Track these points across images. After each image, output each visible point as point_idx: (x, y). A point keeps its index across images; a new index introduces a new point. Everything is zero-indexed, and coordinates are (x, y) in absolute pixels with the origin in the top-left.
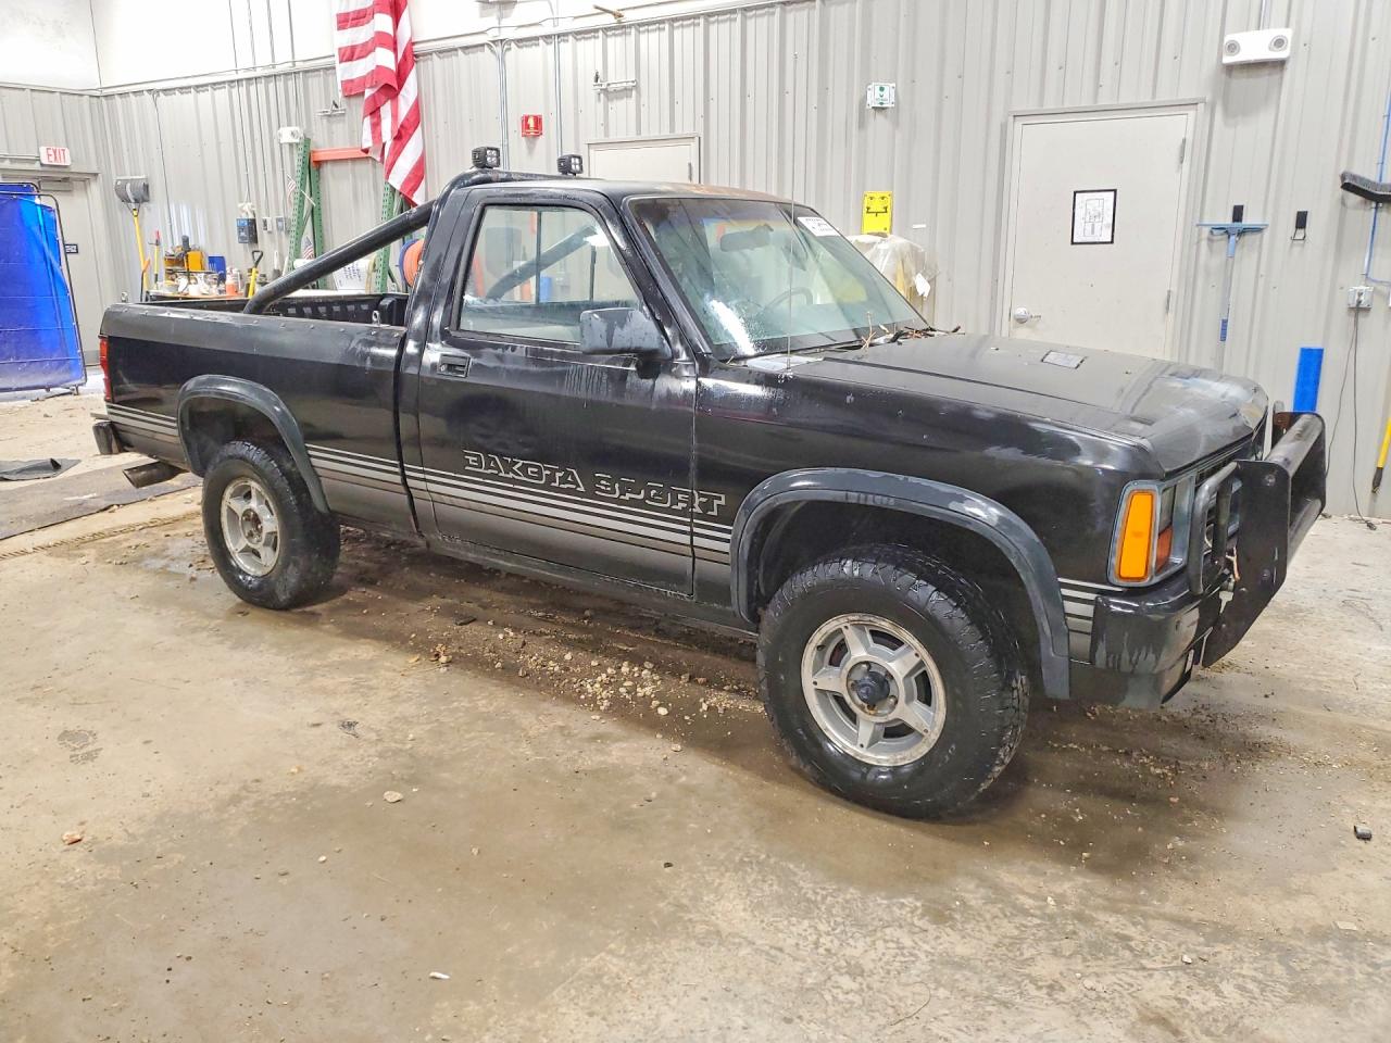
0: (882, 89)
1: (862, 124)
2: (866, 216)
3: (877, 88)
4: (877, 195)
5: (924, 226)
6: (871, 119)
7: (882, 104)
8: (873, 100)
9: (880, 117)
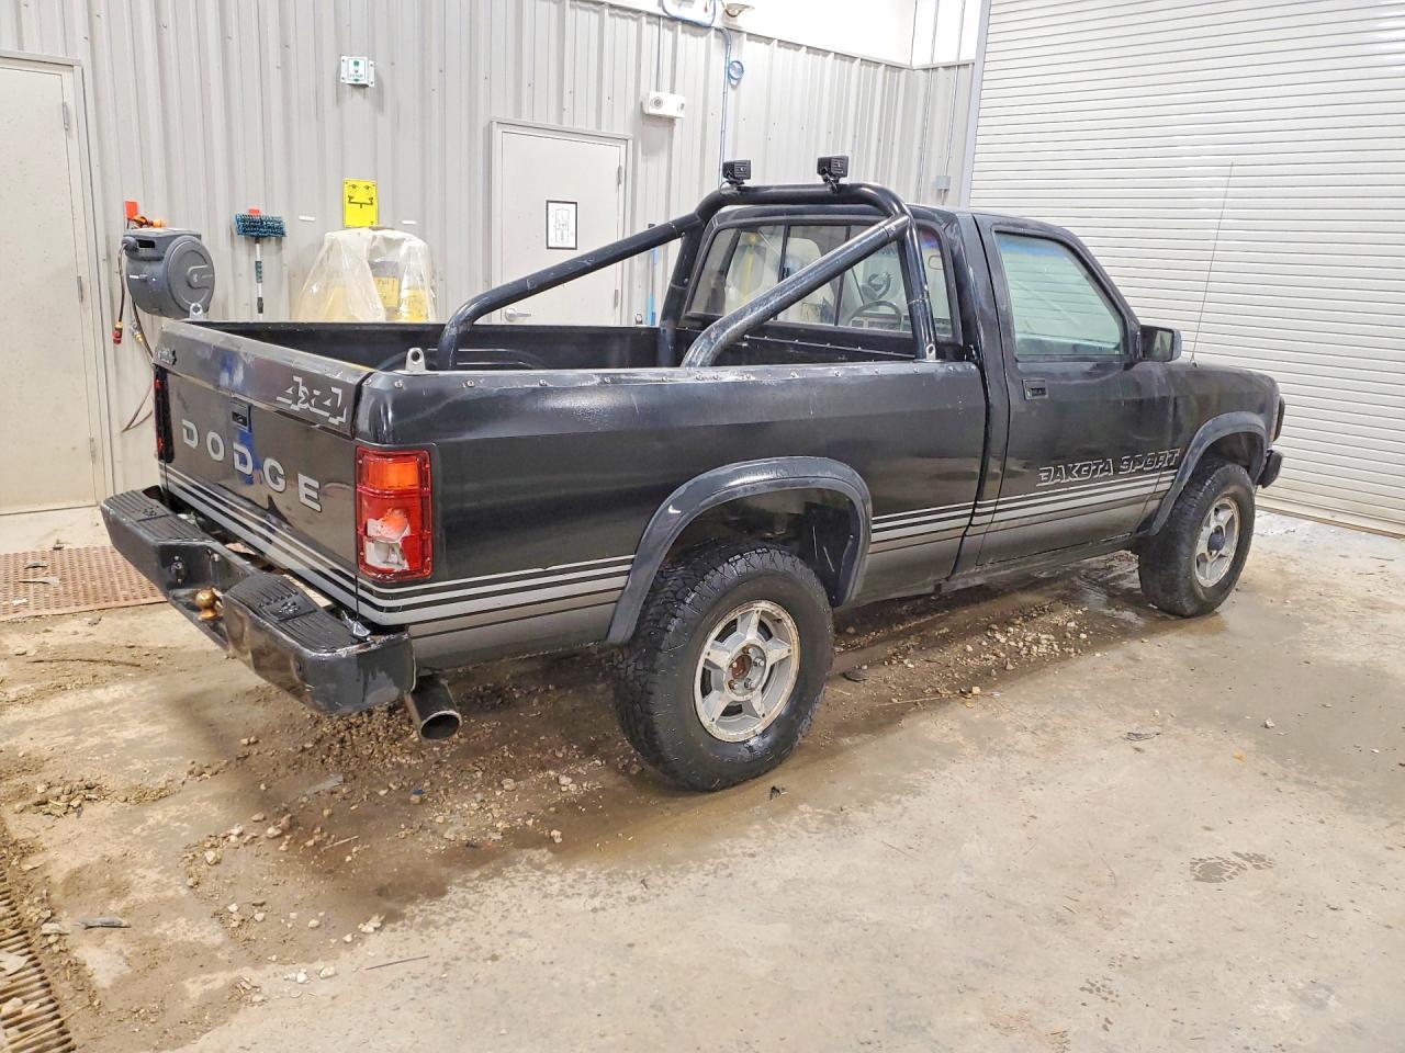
0: (356, 64)
1: (339, 100)
2: (349, 207)
3: (352, 62)
4: (361, 185)
5: (413, 222)
6: (348, 95)
7: (357, 80)
8: (348, 73)
9: (358, 95)
